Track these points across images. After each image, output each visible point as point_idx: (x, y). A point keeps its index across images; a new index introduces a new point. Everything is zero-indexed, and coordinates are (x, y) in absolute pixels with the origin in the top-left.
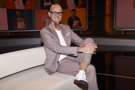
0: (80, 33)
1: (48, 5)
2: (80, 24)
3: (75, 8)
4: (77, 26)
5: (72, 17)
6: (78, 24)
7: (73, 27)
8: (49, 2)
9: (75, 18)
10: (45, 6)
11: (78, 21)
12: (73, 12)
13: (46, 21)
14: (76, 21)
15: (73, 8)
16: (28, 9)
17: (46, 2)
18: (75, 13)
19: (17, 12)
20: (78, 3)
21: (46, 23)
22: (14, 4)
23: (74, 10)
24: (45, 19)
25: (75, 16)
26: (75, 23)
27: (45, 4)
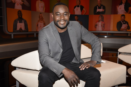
0: (128, 35)
3: (124, 14)
4: (125, 29)
5: (121, 21)
6: (127, 27)
7: (121, 29)
8: (101, 9)
9: (124, 22)
11: (126, 24)
12: (123, 17)
14: (124, 25)
15: (123, 14)
16: (84, 14)
17: (99, 9)
18: (125, 18)
19: (76, 17)
20: (129, 9)
21: (97, 26)
22: (74, 11)
24: (96, 22)
25: (124, 21)
26: (124, 26)
27: (98, 10)
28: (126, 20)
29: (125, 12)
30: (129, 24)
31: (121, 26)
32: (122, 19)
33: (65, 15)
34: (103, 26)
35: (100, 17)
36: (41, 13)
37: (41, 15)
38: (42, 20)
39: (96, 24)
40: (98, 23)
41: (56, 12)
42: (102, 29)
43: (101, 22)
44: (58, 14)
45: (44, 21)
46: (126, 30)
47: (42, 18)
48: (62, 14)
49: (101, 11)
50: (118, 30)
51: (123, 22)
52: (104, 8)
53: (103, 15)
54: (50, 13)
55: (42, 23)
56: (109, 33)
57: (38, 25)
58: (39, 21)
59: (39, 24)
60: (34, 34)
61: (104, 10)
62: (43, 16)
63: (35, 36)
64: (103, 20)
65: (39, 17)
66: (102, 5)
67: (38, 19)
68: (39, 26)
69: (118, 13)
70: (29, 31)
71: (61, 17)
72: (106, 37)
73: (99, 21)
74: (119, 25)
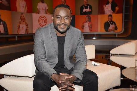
0: (116, 36)
1: (87, 11)
2: (116, 28)
3: (111, 14)
5: (109, 22)
6: (114, 28)
7: (109, 30)
8: (88, 8)
9: (112, 23)
10: (84, 12)
11: (114, 25)
12: (110, 17)
13: (85, 25)
14: (112, 25)
15: (110, 14)
17: (85, 8)
18: (112, 18)
20: (115, 9)
21: (84, 27)
23: (110, 15)
24: (83, 23)
25: (112, 21)
26: (111, 27)
27: (85, 10)
28: (114, 20)
29: (112, 11)
30: (116, 24)
31: (109, 26)
32: (109, 19)
33: (66, 18)
34: (90, 26)
35: (87, 17)
36: (22, 14)
37: (22, 16)
38: (24, 21)
39: (83, 25)
40: (85, 24)
41: (57, 15)
42: (89, 30)
43: (88, 22)
44: (59, 17)
45: (26, 22)
46: (114, 30)
47: (24, 19)
48: (63, 18)
49: (88, 11)
50: (105, 30)
51: (110, 23)
52: (91, 8)
53: (90, 15)
54: (33, 14)
55: (24, 24)
56: (96, 34)
57: (19, 27)
58: (20, 22)
59: (21, 26)
60: (15, 37)
61: (90, 10)
62: (24, 16)
63: (17, 39)
64: (90, 21)
65: (21, 18)
66: (88, 5)
67: (20, 20)
68: (21, 27)
69: (105, 13)
70: (9, 34)
71: (61, 21)
72: (94, 38)
73: (86, 22)
74: (107, 25)
